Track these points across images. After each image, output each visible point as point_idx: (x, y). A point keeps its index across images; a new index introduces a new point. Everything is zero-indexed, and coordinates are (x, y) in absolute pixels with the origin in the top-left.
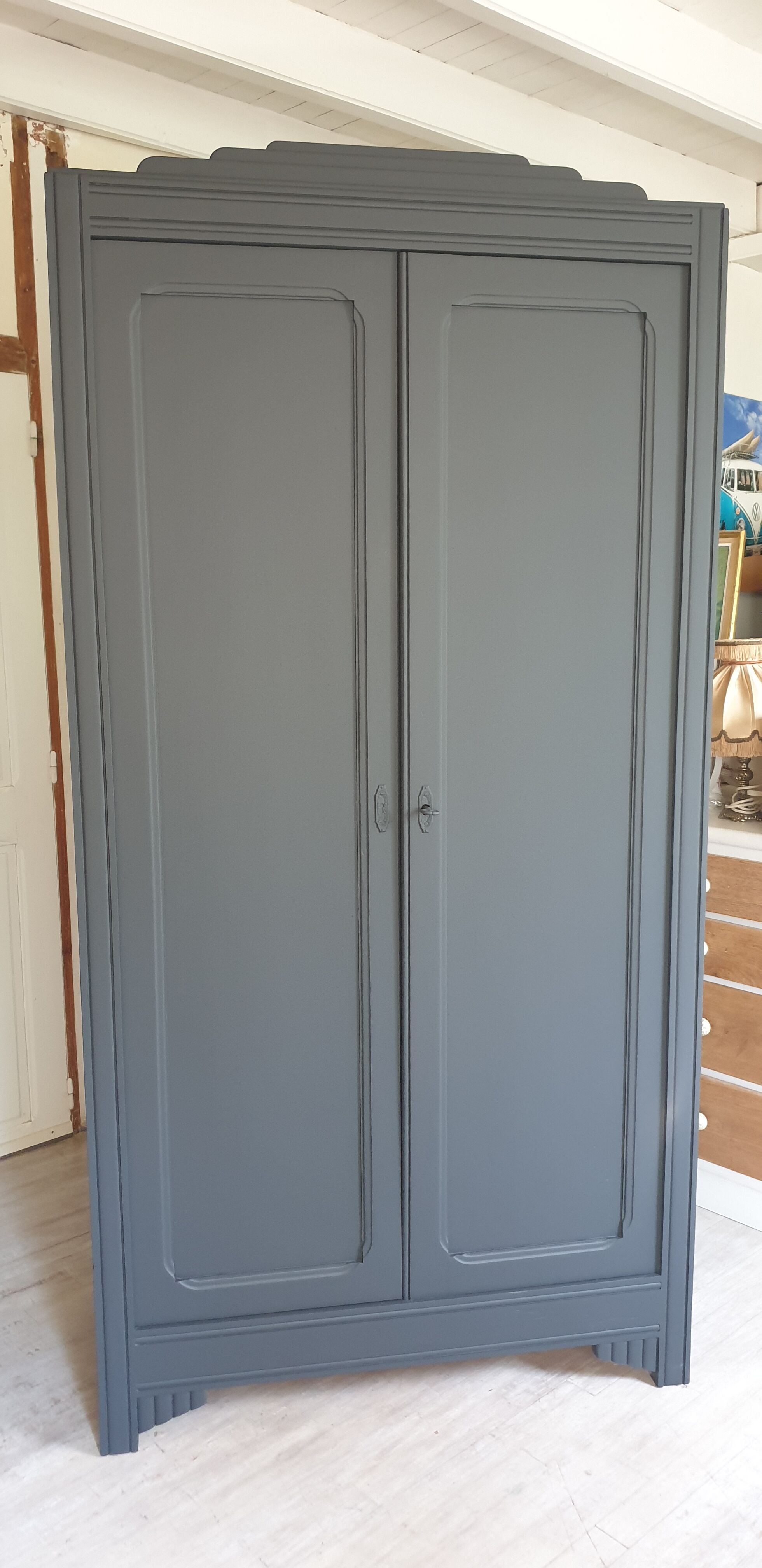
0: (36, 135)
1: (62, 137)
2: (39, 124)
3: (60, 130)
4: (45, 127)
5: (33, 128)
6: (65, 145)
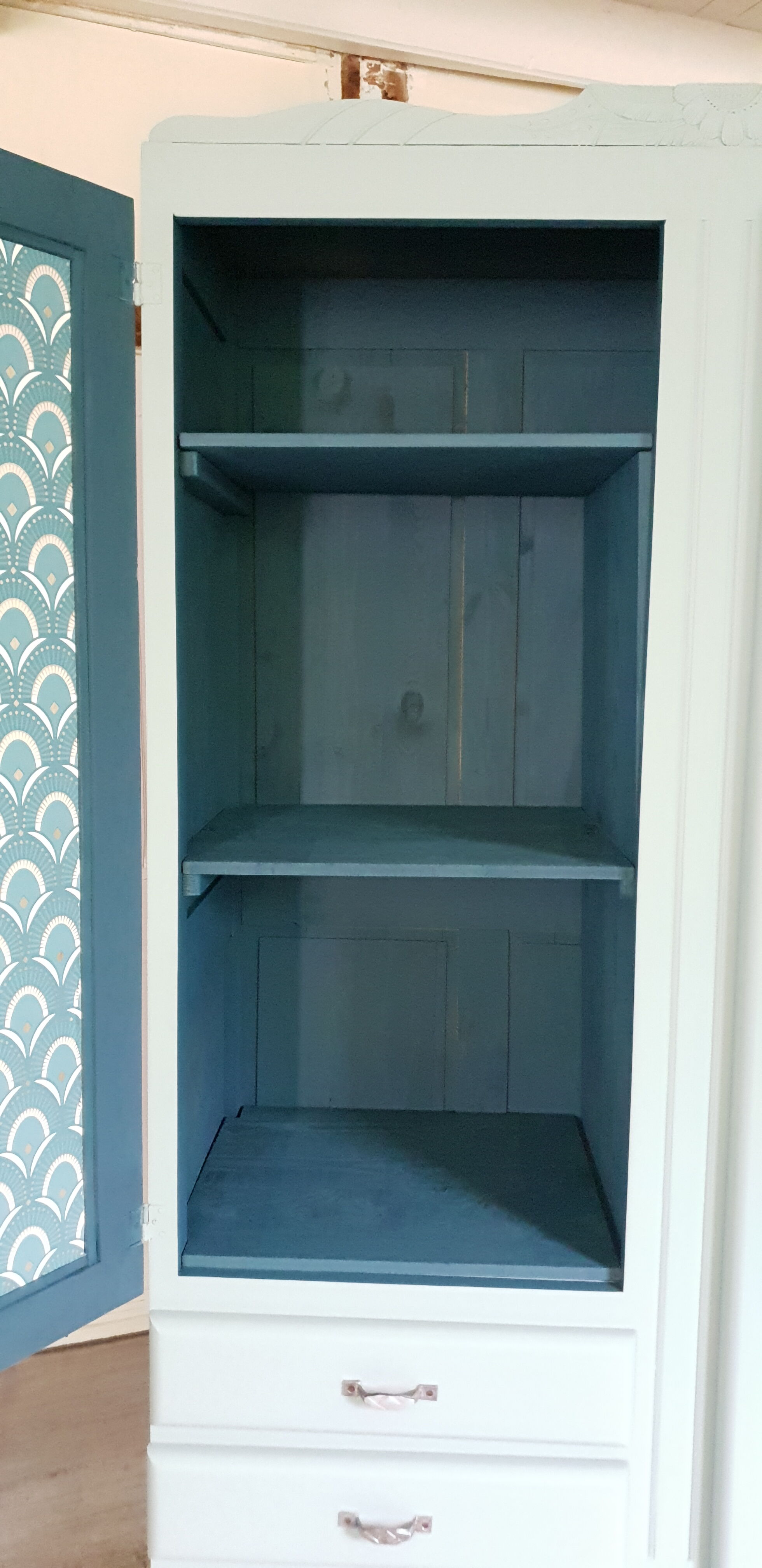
0: (371, 78)
1: (403, 79)
2: (376, 65)
3: (402, 68)
4: (383, 66)
5: (368, 70)
6: (406, 87)
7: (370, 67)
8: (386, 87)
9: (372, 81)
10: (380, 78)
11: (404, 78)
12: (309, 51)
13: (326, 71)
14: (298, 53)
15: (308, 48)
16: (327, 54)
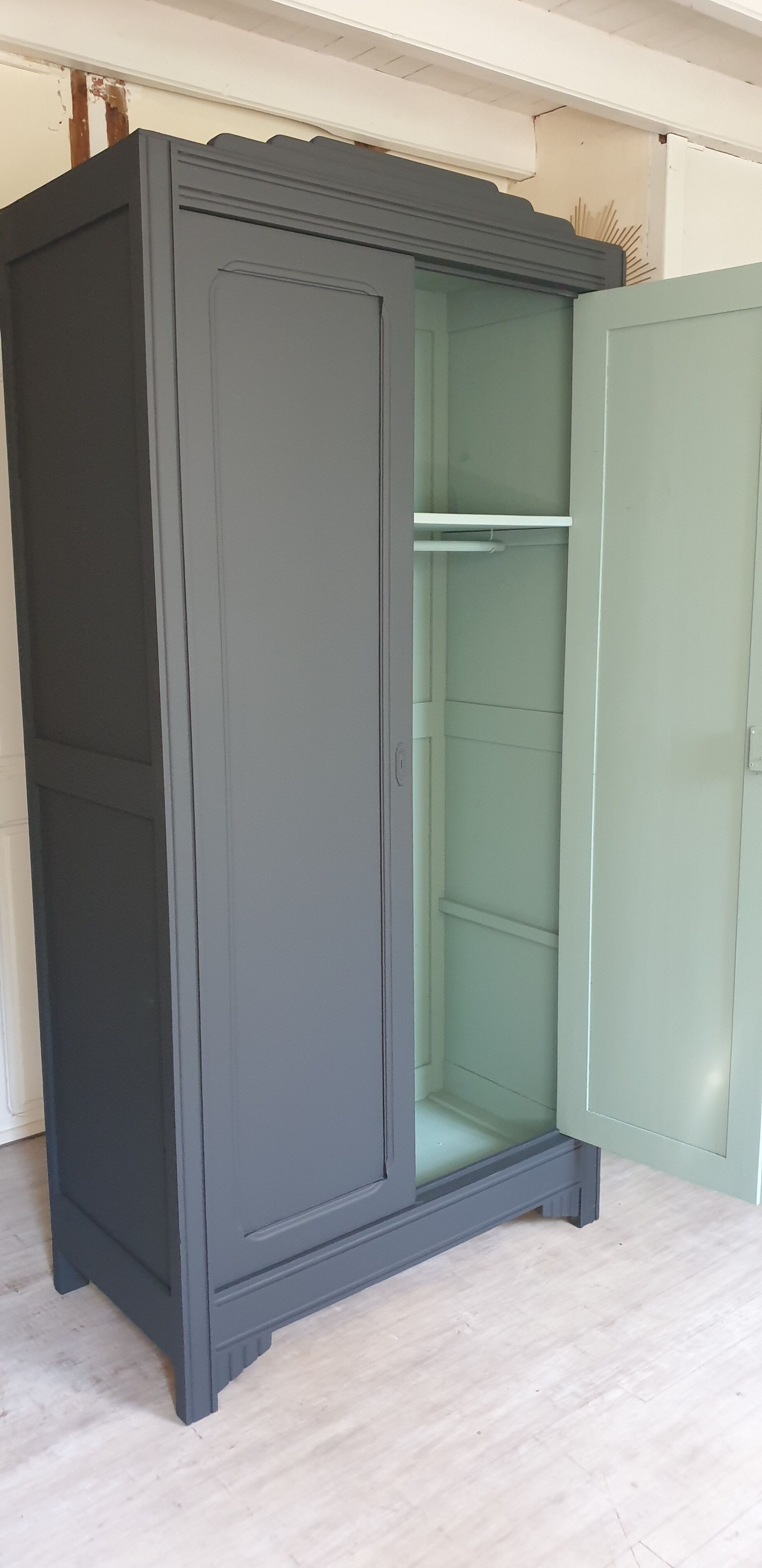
0: (96, 91)
2: (99, 79)
3: (120, 84)
4: (105, 81)
5: (93, 83)
6: (125, 100)
7: (94, 80)
8: (108, 98)
9: (97, 93)
10: (103, 91)
11: (123, 93)
12: (43, 64)
13: (59, 81)
14: (35, 65)
15: (43, 62)
16: (59, 68)
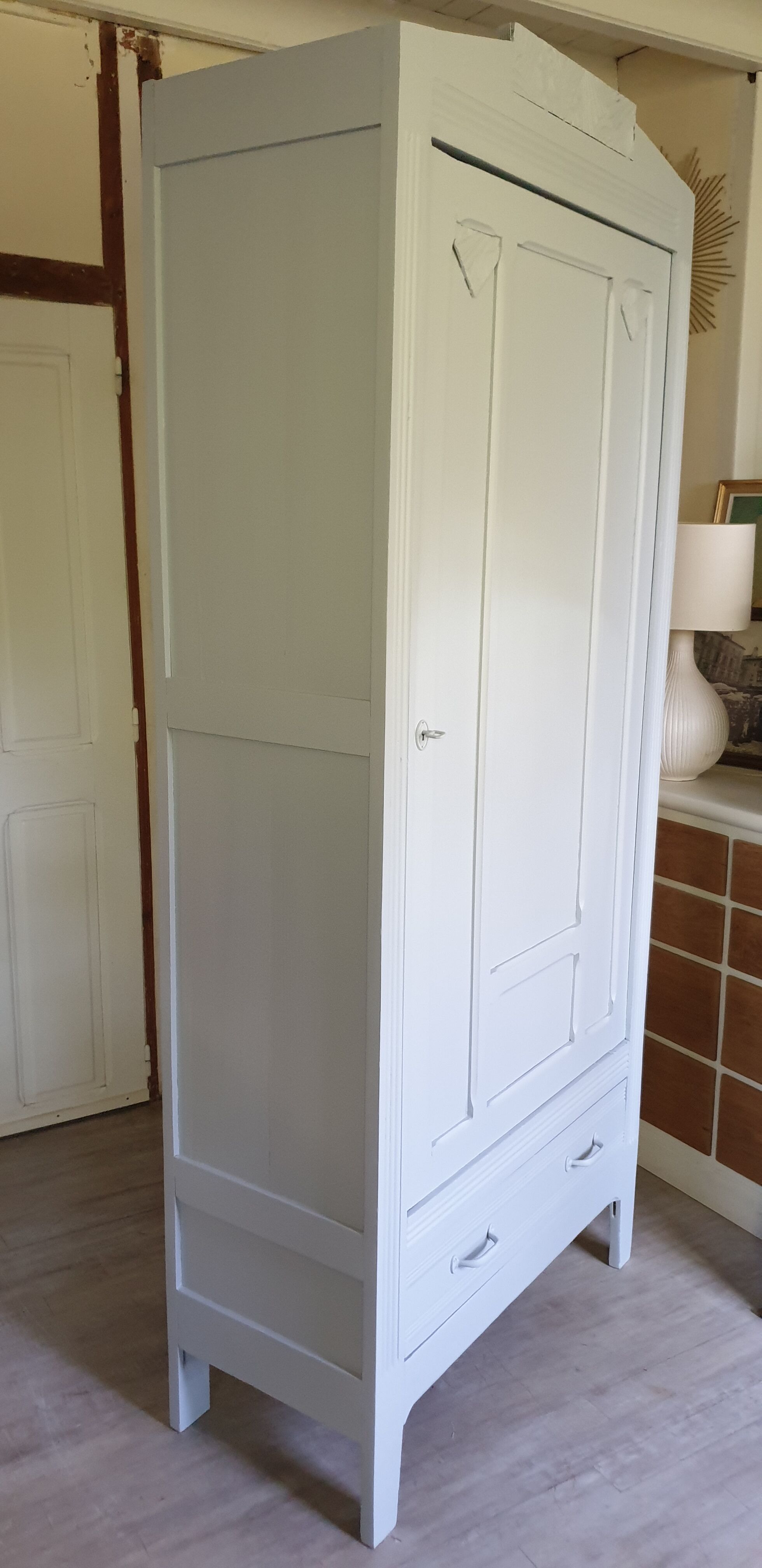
0: (127, 43)
2: (130, 30)
3: (154, 35)
4: (137, 33)
5: (123, 35)
6: (159, 52)
7: (125, 32)
8: (140, 51)
9: (127, 45)
10: (135, 42)
11: (157, 44)
12: (69, 17)
14: (59, 18)
15: (67, 14)
16: (86, 20)
